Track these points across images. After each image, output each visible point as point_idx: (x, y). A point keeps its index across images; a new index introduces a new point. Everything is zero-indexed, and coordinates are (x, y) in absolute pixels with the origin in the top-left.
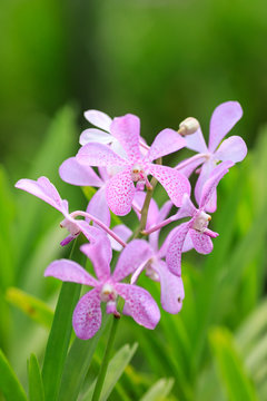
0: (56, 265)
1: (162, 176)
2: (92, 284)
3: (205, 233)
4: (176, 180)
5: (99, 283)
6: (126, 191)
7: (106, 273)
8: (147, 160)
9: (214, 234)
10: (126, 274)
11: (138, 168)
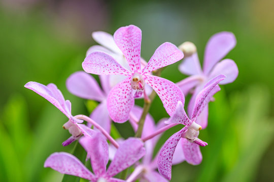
0: (56, 156)
1: (159, 87)
2: (88, 177)
3: (195, 142)
4: (172, 92)
5: (94, 177)
6: (125, 100)
7: (102, 167)
8: (146, 70)
9: (204, 143)
10: (120, 170)
11: (137, 77)
